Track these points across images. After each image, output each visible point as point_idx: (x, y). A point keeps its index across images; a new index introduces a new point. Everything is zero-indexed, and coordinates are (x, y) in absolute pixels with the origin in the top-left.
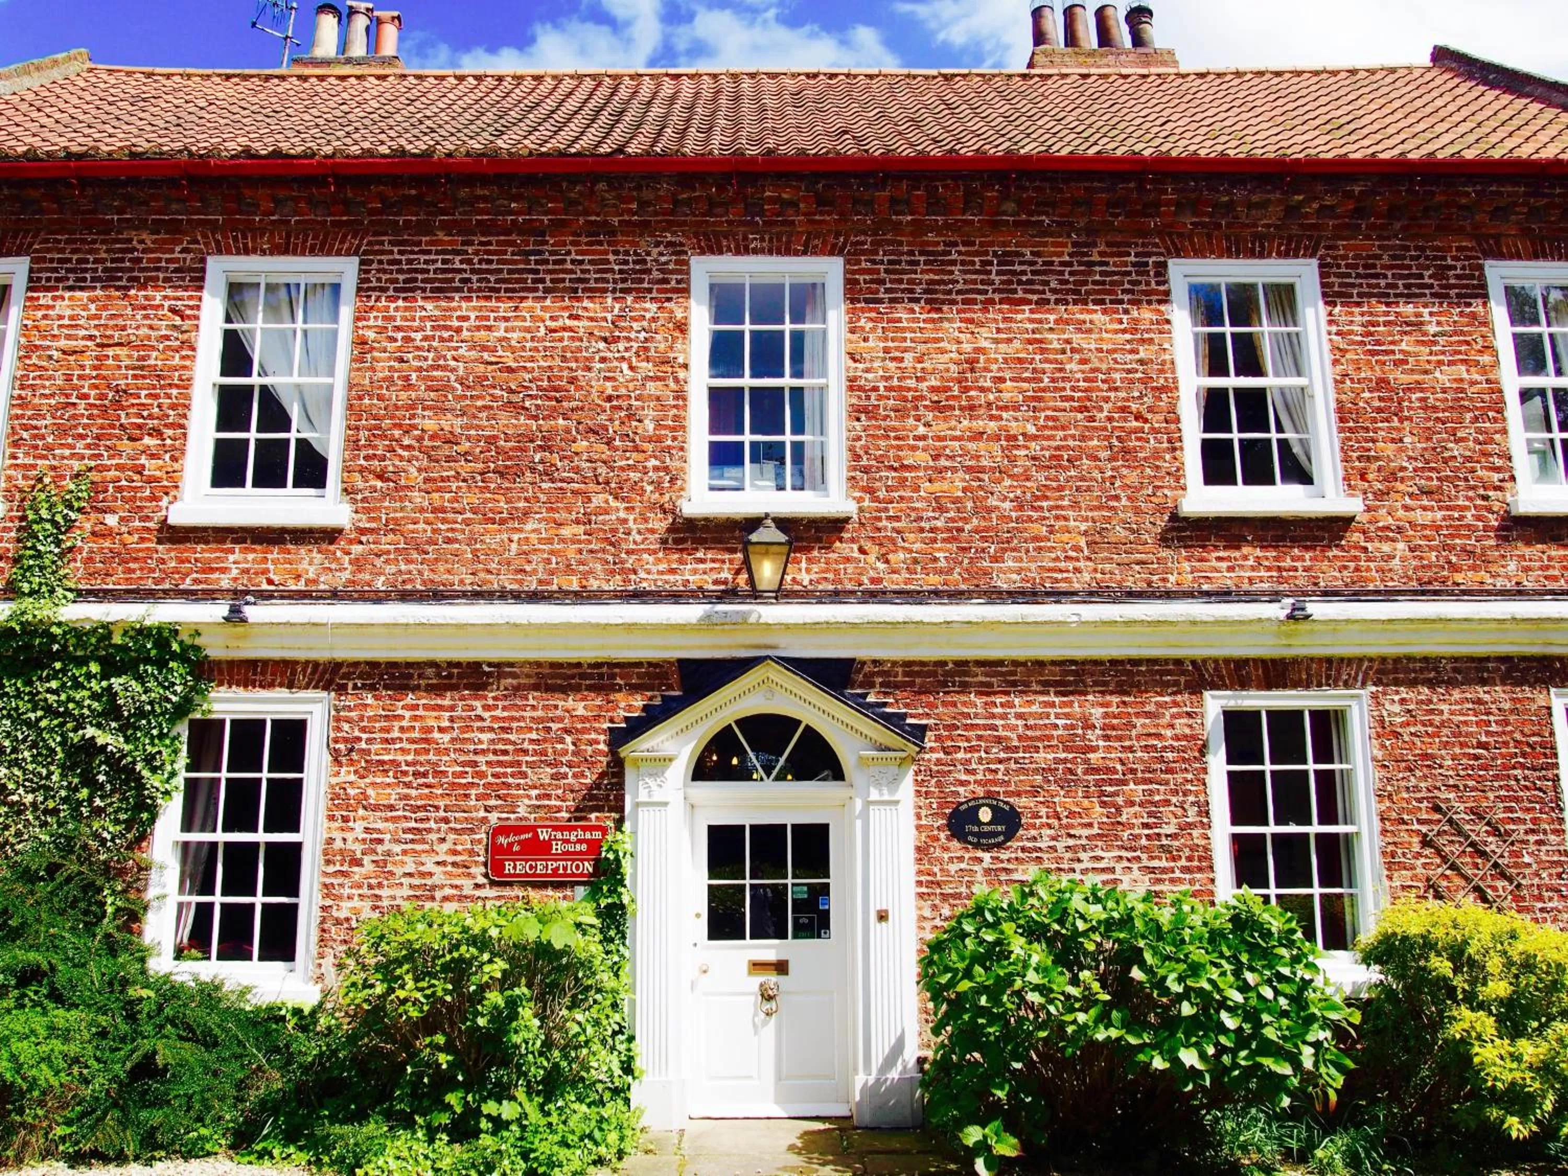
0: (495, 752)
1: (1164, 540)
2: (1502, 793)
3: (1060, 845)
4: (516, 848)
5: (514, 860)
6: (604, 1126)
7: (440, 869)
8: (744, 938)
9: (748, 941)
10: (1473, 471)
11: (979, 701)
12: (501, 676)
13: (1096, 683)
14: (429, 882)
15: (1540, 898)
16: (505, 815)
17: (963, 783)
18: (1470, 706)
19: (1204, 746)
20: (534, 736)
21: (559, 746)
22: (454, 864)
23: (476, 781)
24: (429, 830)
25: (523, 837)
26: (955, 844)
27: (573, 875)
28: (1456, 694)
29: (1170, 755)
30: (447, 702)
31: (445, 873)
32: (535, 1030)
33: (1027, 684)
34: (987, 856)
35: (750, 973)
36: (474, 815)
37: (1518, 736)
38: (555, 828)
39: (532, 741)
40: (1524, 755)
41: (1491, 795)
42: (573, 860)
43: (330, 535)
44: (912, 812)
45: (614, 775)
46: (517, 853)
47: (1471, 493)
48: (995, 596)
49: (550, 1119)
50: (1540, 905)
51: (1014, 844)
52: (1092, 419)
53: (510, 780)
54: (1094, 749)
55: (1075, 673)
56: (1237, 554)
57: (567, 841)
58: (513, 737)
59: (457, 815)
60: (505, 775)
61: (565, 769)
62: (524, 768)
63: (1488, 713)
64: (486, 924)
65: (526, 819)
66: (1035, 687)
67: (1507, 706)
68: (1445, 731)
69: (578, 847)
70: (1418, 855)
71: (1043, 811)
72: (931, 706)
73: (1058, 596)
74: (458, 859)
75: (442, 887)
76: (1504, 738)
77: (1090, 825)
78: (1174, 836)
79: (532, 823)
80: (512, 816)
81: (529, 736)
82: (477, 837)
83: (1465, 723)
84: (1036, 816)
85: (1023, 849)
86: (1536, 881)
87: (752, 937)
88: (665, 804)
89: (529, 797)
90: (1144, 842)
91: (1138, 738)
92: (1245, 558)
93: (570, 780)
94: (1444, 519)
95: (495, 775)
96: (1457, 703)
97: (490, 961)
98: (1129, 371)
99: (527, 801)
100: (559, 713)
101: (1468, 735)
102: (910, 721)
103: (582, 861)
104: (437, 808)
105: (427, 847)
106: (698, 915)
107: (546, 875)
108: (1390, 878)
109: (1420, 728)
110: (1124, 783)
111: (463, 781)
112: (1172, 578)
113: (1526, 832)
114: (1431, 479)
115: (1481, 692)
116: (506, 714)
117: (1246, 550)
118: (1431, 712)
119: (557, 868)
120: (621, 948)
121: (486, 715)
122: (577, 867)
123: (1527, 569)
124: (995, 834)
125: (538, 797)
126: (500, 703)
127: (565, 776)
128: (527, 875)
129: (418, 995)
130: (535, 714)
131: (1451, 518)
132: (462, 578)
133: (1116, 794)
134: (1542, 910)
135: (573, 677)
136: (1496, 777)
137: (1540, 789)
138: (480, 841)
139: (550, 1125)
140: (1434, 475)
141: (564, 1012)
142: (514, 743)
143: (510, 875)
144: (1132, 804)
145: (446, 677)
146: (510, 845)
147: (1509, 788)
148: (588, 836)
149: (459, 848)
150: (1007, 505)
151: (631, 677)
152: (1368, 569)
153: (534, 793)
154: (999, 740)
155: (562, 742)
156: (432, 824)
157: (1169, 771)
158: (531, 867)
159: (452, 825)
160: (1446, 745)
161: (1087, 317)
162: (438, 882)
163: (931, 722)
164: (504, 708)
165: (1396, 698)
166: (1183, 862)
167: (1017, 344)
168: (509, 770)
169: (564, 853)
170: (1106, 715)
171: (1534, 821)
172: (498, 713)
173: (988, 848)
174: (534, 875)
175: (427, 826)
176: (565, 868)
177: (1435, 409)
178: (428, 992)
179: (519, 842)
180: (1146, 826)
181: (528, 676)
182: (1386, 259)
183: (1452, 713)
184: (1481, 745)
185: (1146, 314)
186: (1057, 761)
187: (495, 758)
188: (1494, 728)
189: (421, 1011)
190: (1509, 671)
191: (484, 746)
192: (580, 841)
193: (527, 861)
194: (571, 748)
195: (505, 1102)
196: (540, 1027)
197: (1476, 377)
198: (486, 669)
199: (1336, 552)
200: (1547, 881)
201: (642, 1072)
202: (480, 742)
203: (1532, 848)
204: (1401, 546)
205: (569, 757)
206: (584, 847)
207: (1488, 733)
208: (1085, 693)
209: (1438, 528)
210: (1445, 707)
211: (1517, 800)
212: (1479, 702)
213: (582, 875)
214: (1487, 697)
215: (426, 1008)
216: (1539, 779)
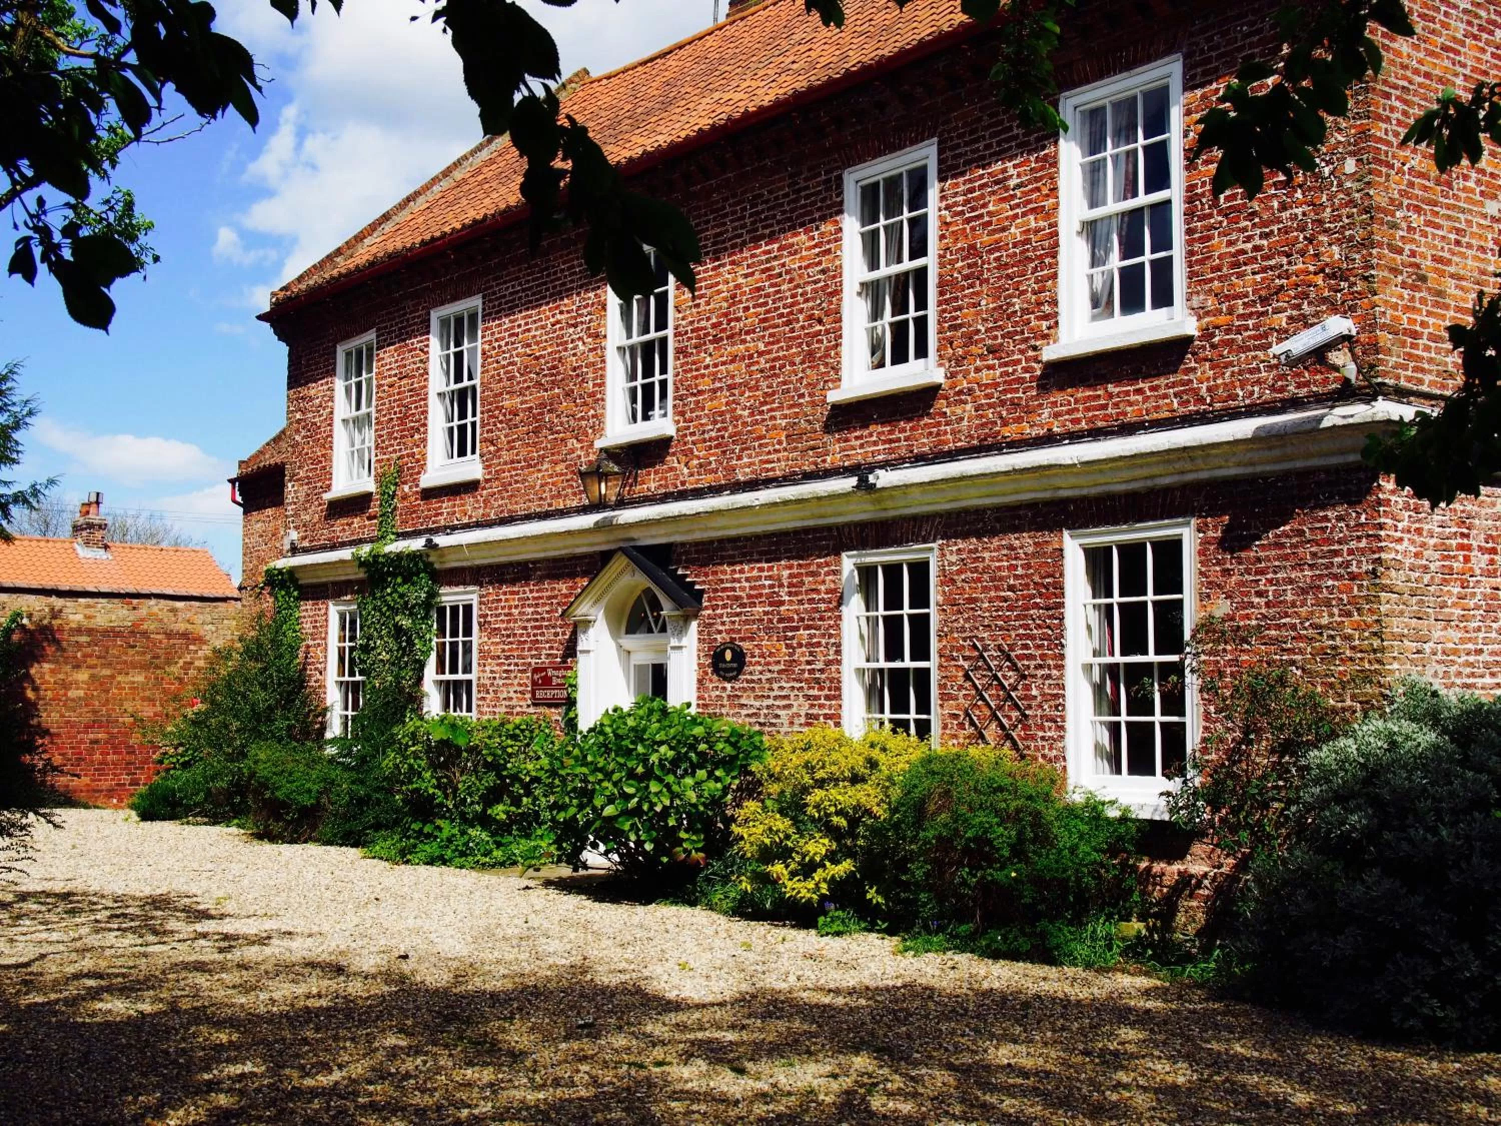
0: (534, 620)
1: (828, 428)
2: (1021, 631)
3: (764, 678)
10: (1028, 322)
11: (728, 569)
12: (536, 569)
13: (786, 551)
15: (1042, 728)
17: (720, 632)
18: (1005, 552)
19: (841, 598)
20: (547, 608)
26: (715, 677)
28: (996, 542)
29: (823, 606)
30: (516, 589)
33: (751, 554)
34: (728, 686)
37: (1036, 579)
39: (546, 612)
40: (1041, 595)
41: (1013, 634)
43: (470, 487)
44: (695, 653)
47: (1023, 346)
48: (738, 487)
50: (1040, 734)
51: (742, 677)
52: (792, 330)
53: (539, 638)
54: (782, 603)
55: (776, 544)
56: (866, 432)
58: (540, 610)
60: (537, 634)
62: (544, 630)
63: (1016, 559)
66: (755, 557)
67: (1031, 550)
68: (986, 576)
70: (961, 687)
71: (757, 651)
72: (706, 575)
73: (768, 483)
76: (1027, 580)
77: (779, 662)
78: (822, 671)
81: (545, 608)
83: (999, 568)
84: (753, 656)
85: (748, 681)
86: (1039, 712)
89: (546, 649)
90: (806, 675)
91: (807, 592)
92: (871, 435)
93: (560, 637)
94: (1001, 376)
95: (534, 635)
96: (995, 550)
98: (815, 282)
100: (556, 592)
101: (1001, 579)
102: (697, 587)
108: (941, 706)
109: (969, 574)
110: (797, 629)
112: (829, 459)
113: (1036, 668)
114: (996, 337)
115: (1013, 539)
116: (537, 595)
117: (872, 428)
118: (976, 560)
121: (530, 596)
123: (1056, 415)
124: (731, 670)
125: (549, 649)
126: (535, 588)
127: (559, 634)
130: (548, 594)
131: (1007, 374)
132: (520, 508)
133: (793, 638)
134: (1043, 738)
136: (1018, 618)
137: (1049, 627)
140: (999, 334)
142: (540, 614)
144: (800, 645)
147: (1026, 627)
150: (746, 413)
151: (583, 566)
152: (946, 433)
153: (547, 646)
154: (737, 598)
157: (821, 619)
160: (985, 589)
161: (795, 240)
163: (706, 587)
164: (537, 591)
165: (954, 548)
166: (826, 692)
167: (757, 276)
168: (539, 632)
170: (791, 576)
171: (1043, 657)
172: (535, 594)
173: (729, 680)
177: (1006, 266)
180: (809, 663)
181: (545, 569)
182: (986, 120)
183: (992, 560)
184: (1011, 588)
185: (827, 228)
186: (766, 613)
187: (534, 624)
188: (1020, 571)
190: (1034, 516)
191: (530, 617)
197: (1042, 224)
198: (530, 566)
199: (926, 420)
200: (1047, 712)
202: (528, 614)
203: (1040, 681)
204: (969, 407)
207: (1016, 577)
208: (779, 560)
209: (996, 385)
210: (986, 555)
211: (1032, 638)
212: (1011, 548)
214: (1017, 543)
216: (1049, 617)
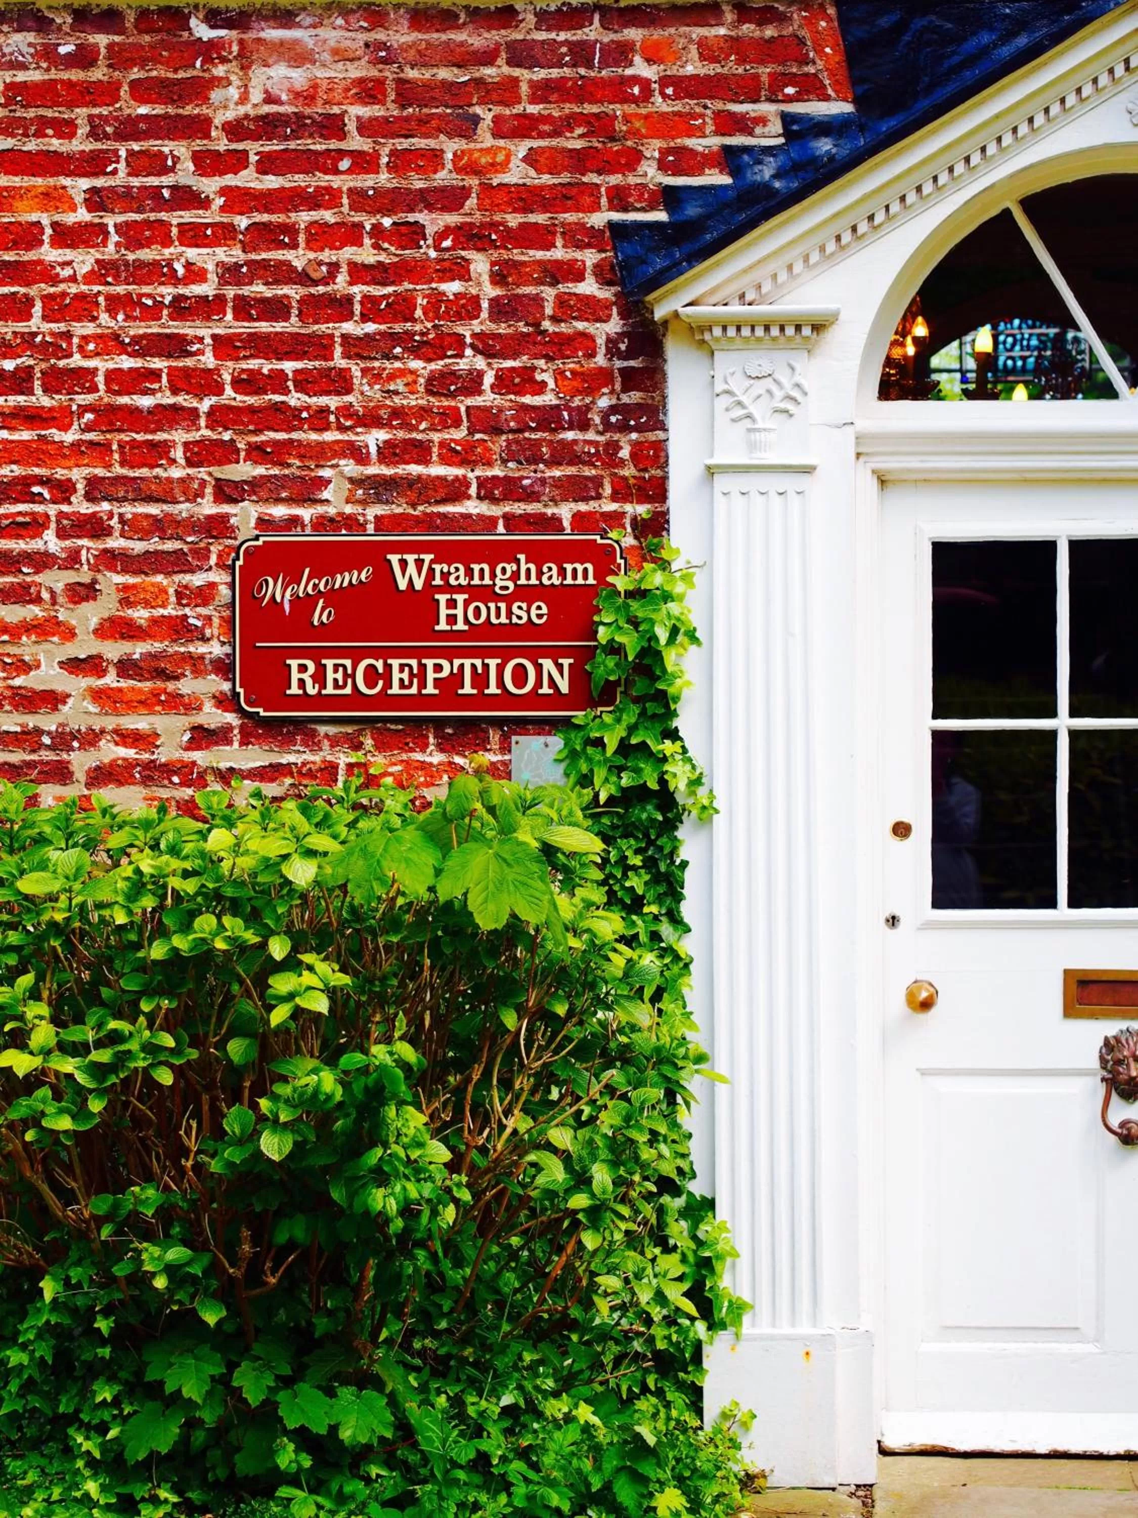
0: (243, 309)
4: (321, 615)
5: (317, 655)
6: (647, 1469)
7: (81, 684)
8: (1051, 903)
9: (1063, 911)
14: (48, 722)
16: (280, 511)
20: (366, 255)
21: (452, 288)
22: (126, 667)
23: (182, 400)
24: (42, 561)
25: (343, 580)
27: (506, 699)
31: (98, 695)
32: (439, 1174)
35: (1069, 1012)
36: (183, 509)
38: (445, 553)
39: (359, 273)
42: (506, 655)
45: (630, 380)
46: (323, 632)
49: (485, 1445)
53: (295, 399)
57: (485, 594)
58: (299, 258)
59: (128, 510)
60: (277, 381)
61: (471, 361)
62: (339, 361)
64: (273, 847)
65: (351, 523)
69: (520, 613)
74: (139, 649)
75: (91, 739)
79: (371, 535)
80: (306, 513)
81: (348, 253)
82: (198, 580)
87: (1073, 903)
88: (808, 470)
89: (358, 454)
93: (487, 398)
95: (242, 384)
97: (291, 964)
99: (349, 467)
100: (444, 177)
103: (534, 655)
104: (64, 491)
105: (34, 611)
106: (901, 830)
107: (421, 701)
111: (146, 402)
116: (272, 182)
119: (457, 678)
120: (666, 929)
121: (209, 186)
122: (520, 676)
125: (388, 454)
126: (253, 148)
127: (473, 382)
128: (358, 700)
129: (68, 1065)
130: (367, 181)
135: (488, 57)
138: (205, 594)
139: (482, 1461)
141: (519, 1122)
142: (303, 278)
143: (304, 701)
145: (71, 61)
146: (304, 605)
148: (551, 577)
149: (140, 615)
151: (678, 57)
153: (374, 438)
155: (461, 271)
156: (50, 541)
158: (371, 676)
159: (115, 543)
162: (79, 723)
164: (267, 165)
168: (289, 366)
169: (474, 632)
172: (247, 179)
174: (385, 700)
175: (36, 545)
176: (480, 680)
178: (103, 1056)
179: (332, 597)
181: (341, 55)
187: (244, 328)
189: (80, 1112)
191: (206, 289)
192: (526, 594)
193: (357, 655)
194: (490, 291)
195: (346, 1393)
196: (452, 1167)
198: (202, 31)
201: (738, 1309)
202: (195, 274)
205: (481, 324)
206: (539, 612)
213: (534, 700)
215: (96, 1105)
